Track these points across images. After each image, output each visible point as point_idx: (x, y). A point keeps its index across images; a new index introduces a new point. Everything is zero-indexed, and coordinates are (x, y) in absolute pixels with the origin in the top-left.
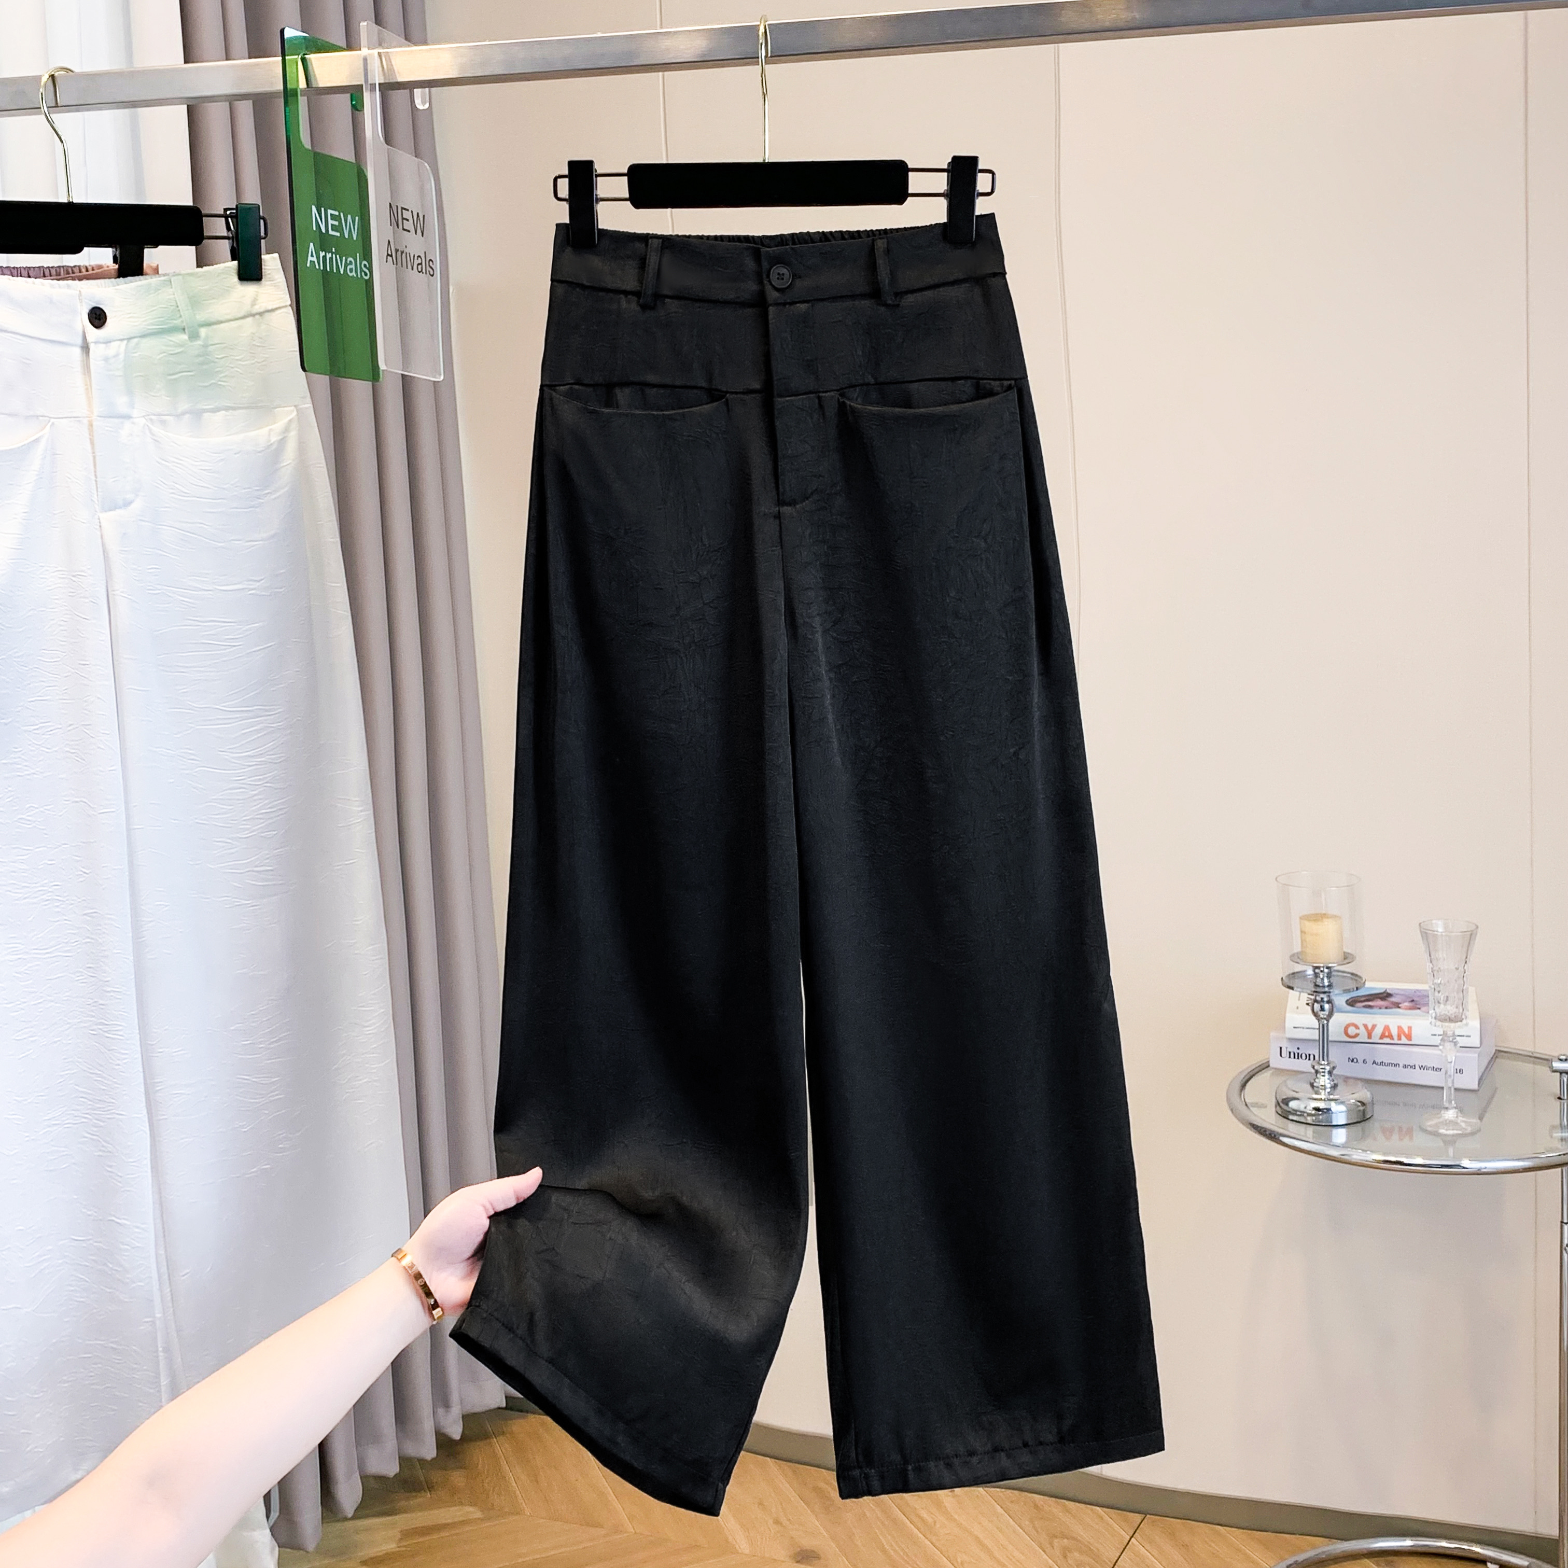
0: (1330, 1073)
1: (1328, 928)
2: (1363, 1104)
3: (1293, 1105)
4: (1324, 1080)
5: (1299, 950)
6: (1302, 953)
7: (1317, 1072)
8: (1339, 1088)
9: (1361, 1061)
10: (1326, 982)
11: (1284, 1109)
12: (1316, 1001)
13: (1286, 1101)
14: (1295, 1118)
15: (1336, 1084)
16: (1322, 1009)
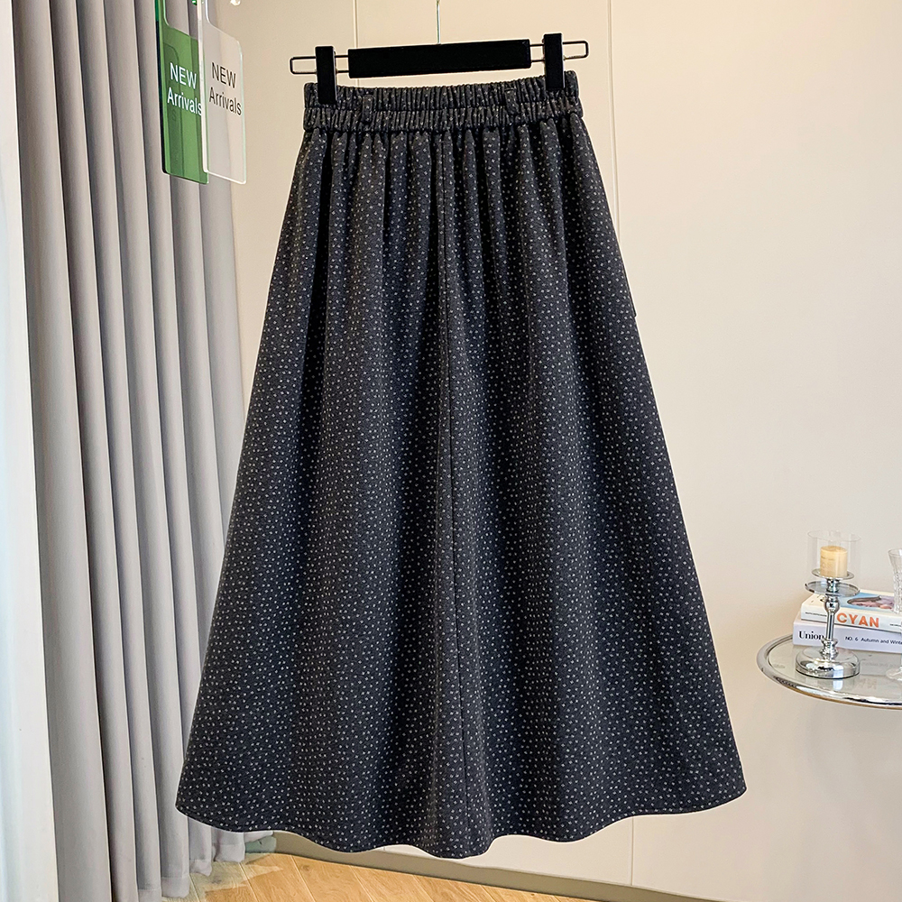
0: (833, 646)
1: (838, 556)
2: (854, 665)
3: (808, 666)
4: (830, 650)
5: (819, 567)
6: (820, 570)
7: (825, 645)
8: (839, 655)
9: (854, 639)
10: (835, 589)
11: (802, 668)
12: (828, 601)
13: (804, 663)
14: (808, 674)
15: (837, 653)
16: (831, 605)
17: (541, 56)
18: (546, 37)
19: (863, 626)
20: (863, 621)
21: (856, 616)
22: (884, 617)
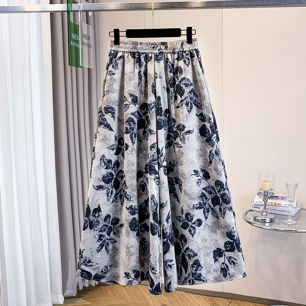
0: (266, 212)
1: (268, 184)
2: (273, 218)
3: (257, 218)
4: (264, 214)
6: (262, 188)
7: (263, 212)
10: (266, 194)
11: (255, 219)
14: (257, 221)
15: (267, 215)
16: (265, 199)
17: (186, 33)
18: (187, 27)
19: (276, 205)
20: (275, 204)
21: (273, 202)
22: (283, 203)
